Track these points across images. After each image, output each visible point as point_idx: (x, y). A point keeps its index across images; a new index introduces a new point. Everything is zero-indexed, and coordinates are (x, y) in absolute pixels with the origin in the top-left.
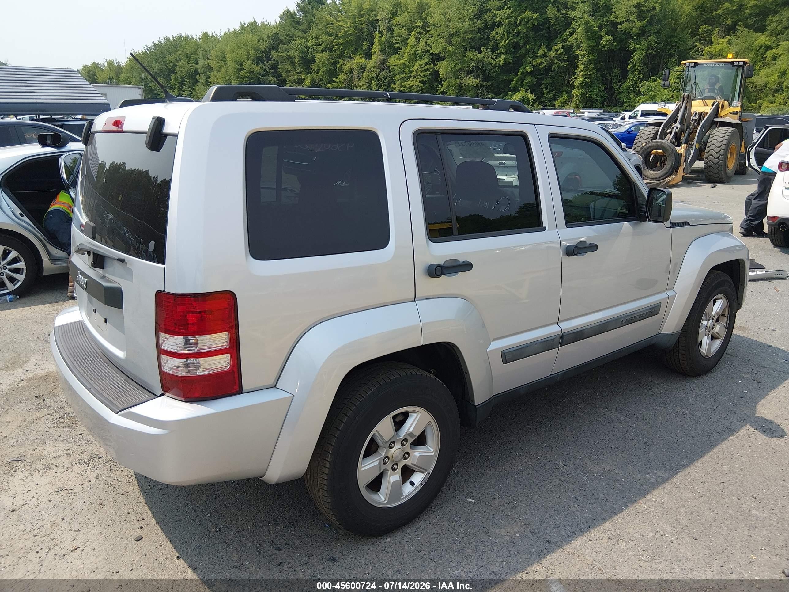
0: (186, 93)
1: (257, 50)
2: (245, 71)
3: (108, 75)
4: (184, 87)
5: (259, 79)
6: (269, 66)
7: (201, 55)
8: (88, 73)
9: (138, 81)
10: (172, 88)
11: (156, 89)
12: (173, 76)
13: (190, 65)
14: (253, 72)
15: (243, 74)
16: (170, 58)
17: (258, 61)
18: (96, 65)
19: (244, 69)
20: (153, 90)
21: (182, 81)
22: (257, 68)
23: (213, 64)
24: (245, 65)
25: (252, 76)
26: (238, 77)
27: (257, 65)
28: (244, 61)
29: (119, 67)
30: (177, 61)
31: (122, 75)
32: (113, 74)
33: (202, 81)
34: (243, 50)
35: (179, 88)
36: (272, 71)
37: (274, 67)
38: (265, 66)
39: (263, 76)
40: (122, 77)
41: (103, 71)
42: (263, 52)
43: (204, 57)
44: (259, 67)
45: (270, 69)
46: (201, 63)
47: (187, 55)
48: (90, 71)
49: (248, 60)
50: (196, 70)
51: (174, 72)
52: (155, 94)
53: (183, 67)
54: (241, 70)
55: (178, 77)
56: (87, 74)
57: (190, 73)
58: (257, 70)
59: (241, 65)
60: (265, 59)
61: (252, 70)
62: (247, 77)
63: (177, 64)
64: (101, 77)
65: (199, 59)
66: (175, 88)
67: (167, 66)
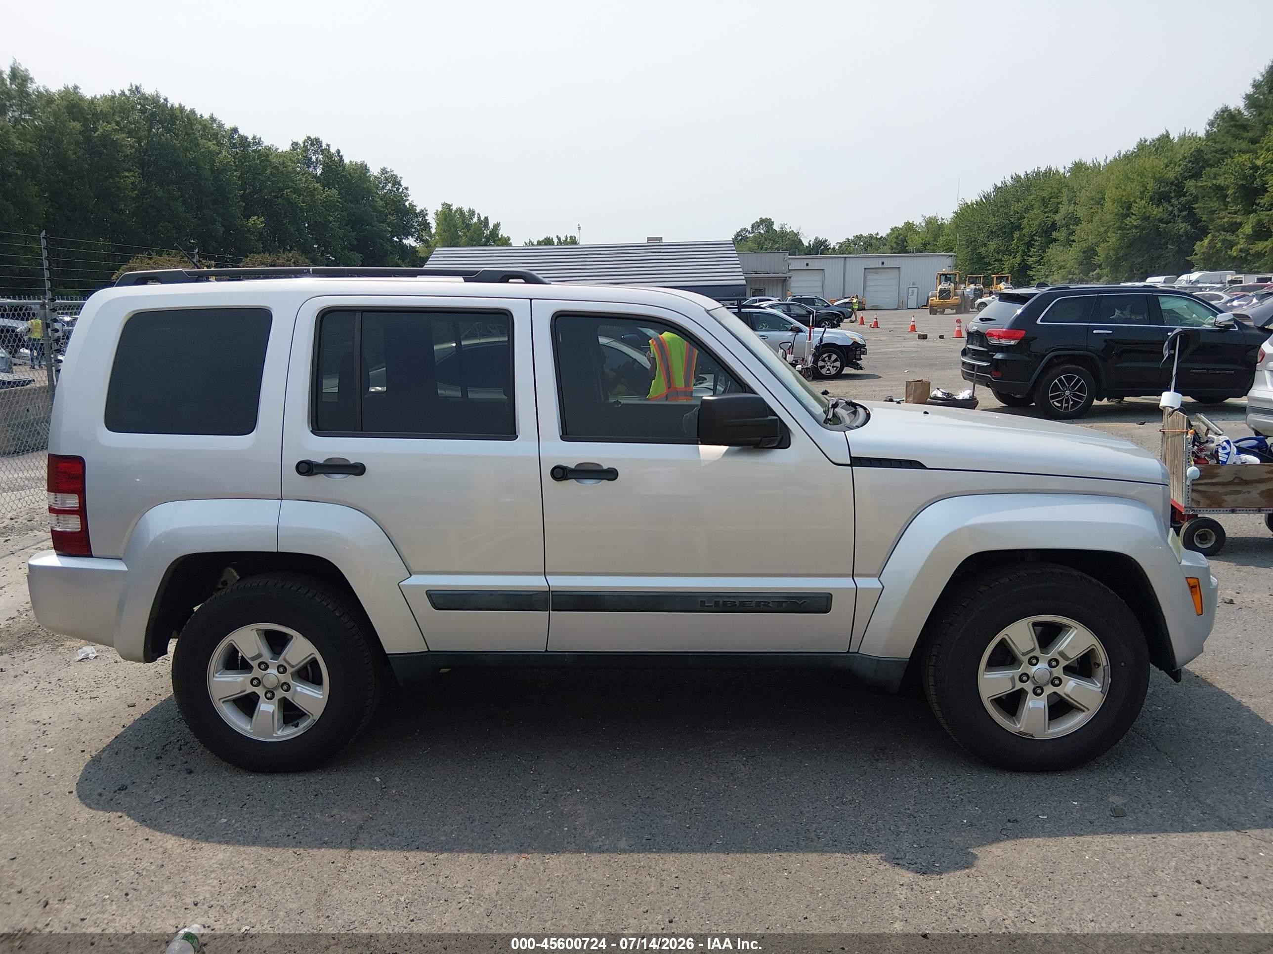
0: (1034, 259)
1: (1160, 181)
2: (1134, 217)
3: (923, 239)
4: (1032, 250)
5: (1157, 229)
6: (1179, 206)
7: (1065, 199)
8: (897, 238)
9: (963, 245)
10: (1013, 252)
11: (987, 256)
12: (1017, 234)
13: (1047, 214)
14: (1149, 217)
15: (1130, 222)
16: (1016, 207)
17: (1161, 198)
18: (909, 226)
19: (1132, 214)
20: (984, 258)
21: (1030, 241)
22: (1157, 212)
23: (1081, 212)
24: (1135, 208)
25: (1145, 224)
26: (1120, 228)
27: (1158, 206)
28: (1135, 202)
29: (941, 227)
30: (1027, 210)
31: (941, 237)
32: (929, 238)
33: (1062, 238)
34: (1135, 183)
35: (1024, 251)
36: (1185, 213)
37: (1188, 208)
38: (1172, 206)
39: (1167, 223)
40: (941, 240)
41: (918, 233)
42: (1172, 183)
43: (1070, 201)
44: (1161, 210)
45: (1180, 211)
46: (1063, 210)
47: (1043, 199)
48: (900, 235)
49: (1142, 199)
50: (1054, 224)
51: (1019, 228)
52: (986, 263)
53: (1034, 220)
54: (1127, 215)
55: (1024, 235)
56: (895, 240)
57: (1045, 228)
58: (1156, 215)
59: (1129, 207)
60: (1173, 195)
61: (1147, 214)
62: (1136, 227)
63: (1026, 215)
64: (915, 242)
65: (1060, 206)
66: (1017, 252)
67: (1009, 220)
